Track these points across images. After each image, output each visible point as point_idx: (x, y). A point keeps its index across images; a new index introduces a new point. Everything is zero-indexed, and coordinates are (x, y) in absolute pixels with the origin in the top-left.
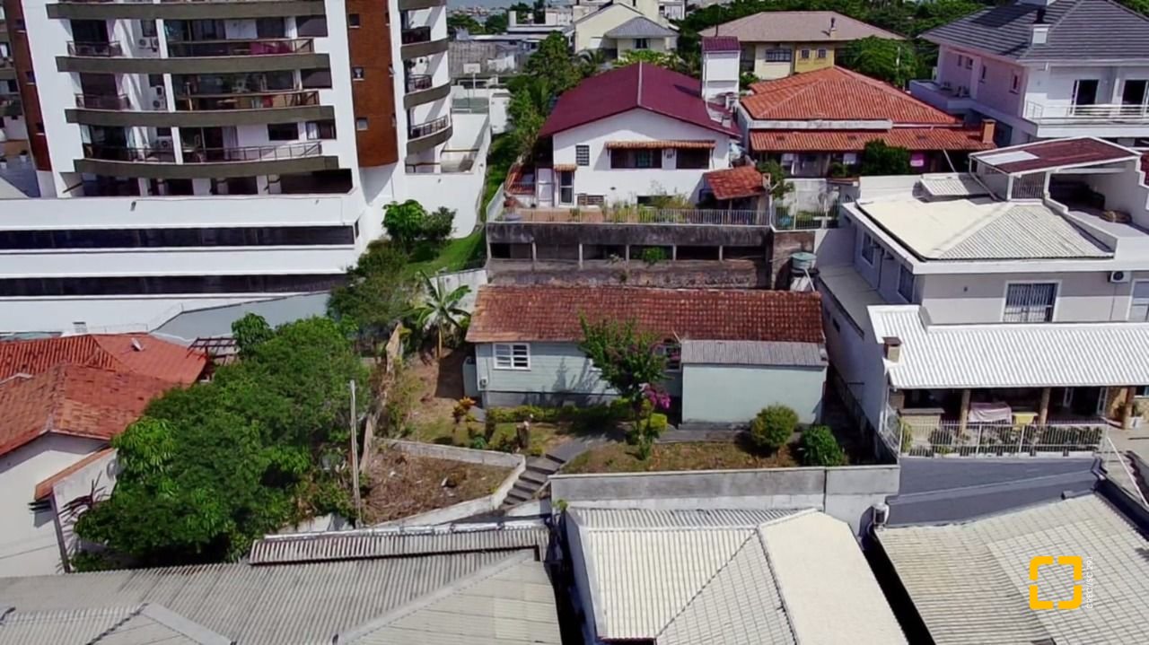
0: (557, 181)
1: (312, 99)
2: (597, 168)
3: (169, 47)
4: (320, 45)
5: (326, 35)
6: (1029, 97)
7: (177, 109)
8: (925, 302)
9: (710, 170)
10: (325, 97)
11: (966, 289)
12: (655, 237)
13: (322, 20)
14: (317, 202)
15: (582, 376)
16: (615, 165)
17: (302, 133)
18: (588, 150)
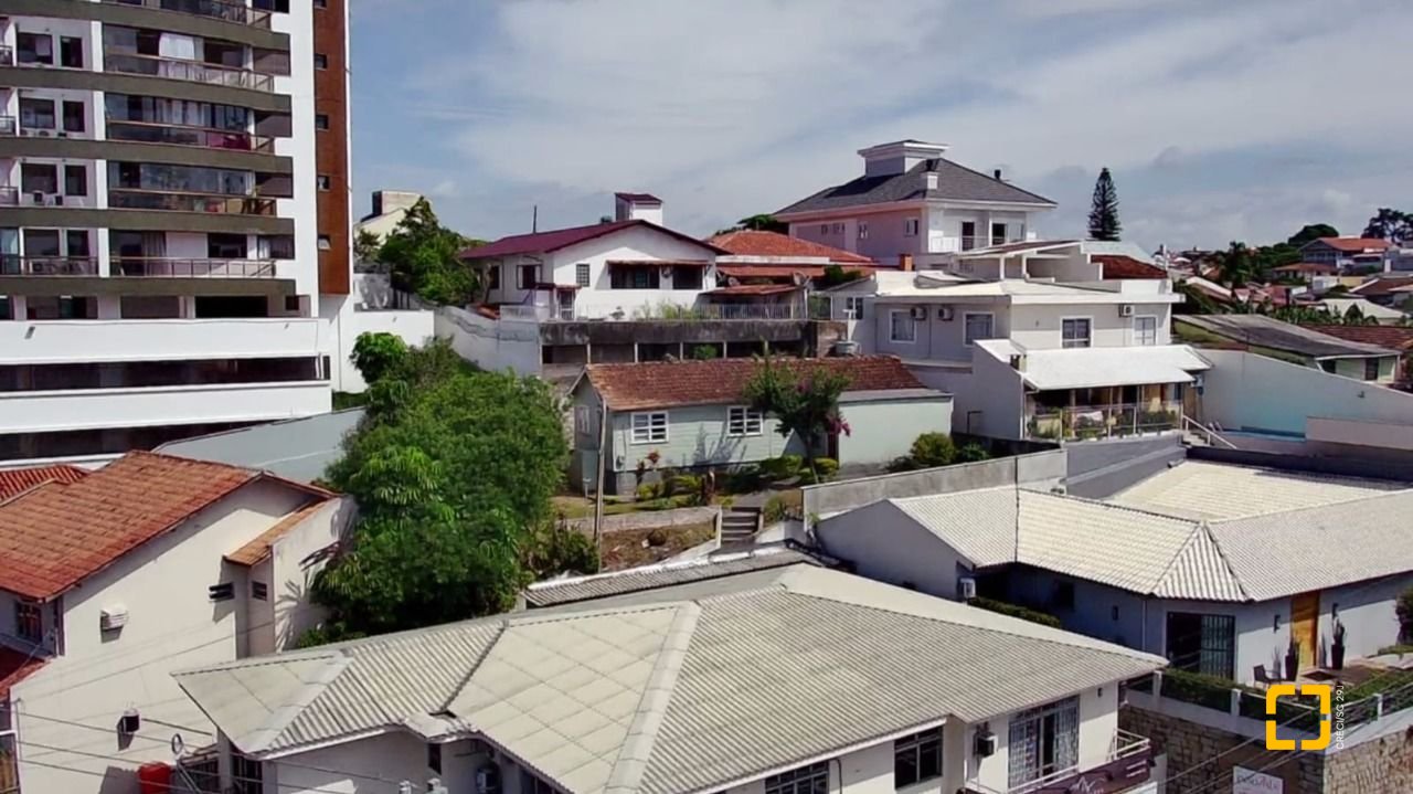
0: (556, 301)
1: (268, 208)
2: (598, 287)
3: (108, 126)
4: (282, 147)
5: (290, 135)
6: (932, 234)
7: (109, 205)
8: (1013, 334)
9: (704, 290)
10: (284, 208)
11: (1037, 323)
12: (707, 333)
13: (288, 118)
14: (287, 326)
15: (721, 441)
16: (615, 285)
17: (252, 249)
18: (588, 270)
